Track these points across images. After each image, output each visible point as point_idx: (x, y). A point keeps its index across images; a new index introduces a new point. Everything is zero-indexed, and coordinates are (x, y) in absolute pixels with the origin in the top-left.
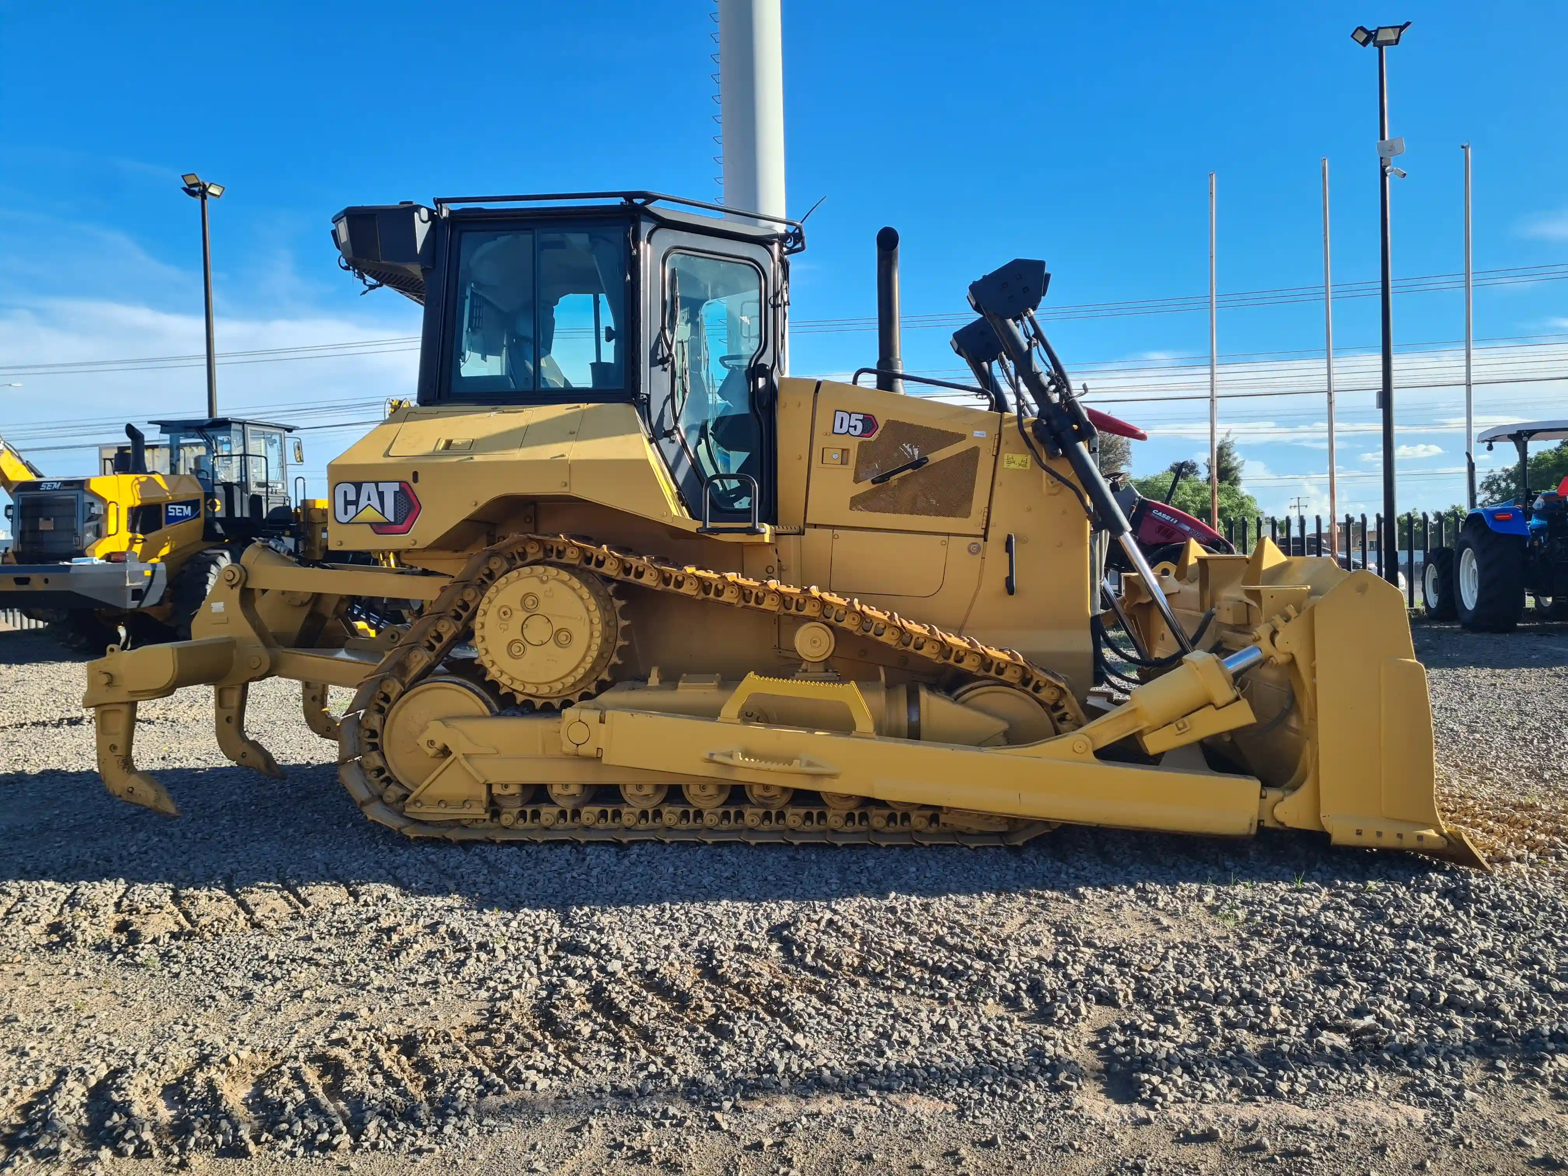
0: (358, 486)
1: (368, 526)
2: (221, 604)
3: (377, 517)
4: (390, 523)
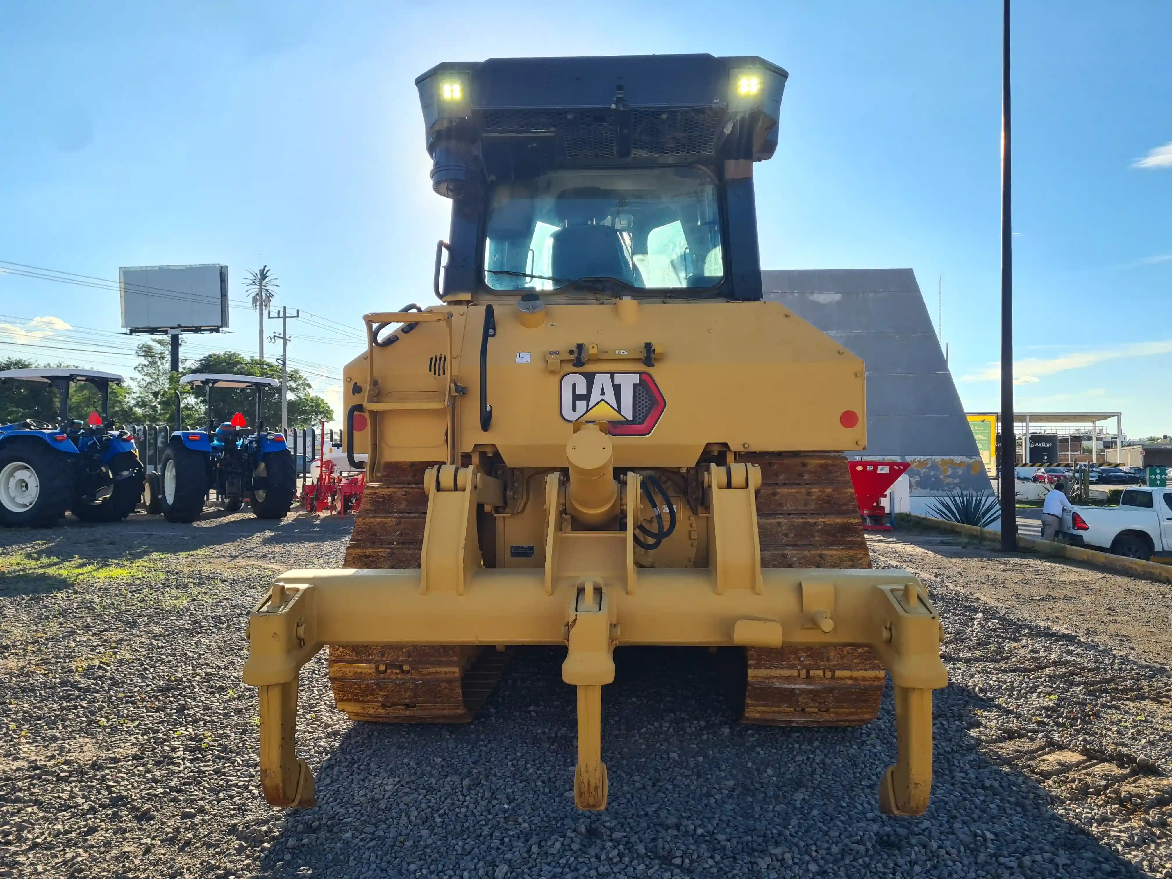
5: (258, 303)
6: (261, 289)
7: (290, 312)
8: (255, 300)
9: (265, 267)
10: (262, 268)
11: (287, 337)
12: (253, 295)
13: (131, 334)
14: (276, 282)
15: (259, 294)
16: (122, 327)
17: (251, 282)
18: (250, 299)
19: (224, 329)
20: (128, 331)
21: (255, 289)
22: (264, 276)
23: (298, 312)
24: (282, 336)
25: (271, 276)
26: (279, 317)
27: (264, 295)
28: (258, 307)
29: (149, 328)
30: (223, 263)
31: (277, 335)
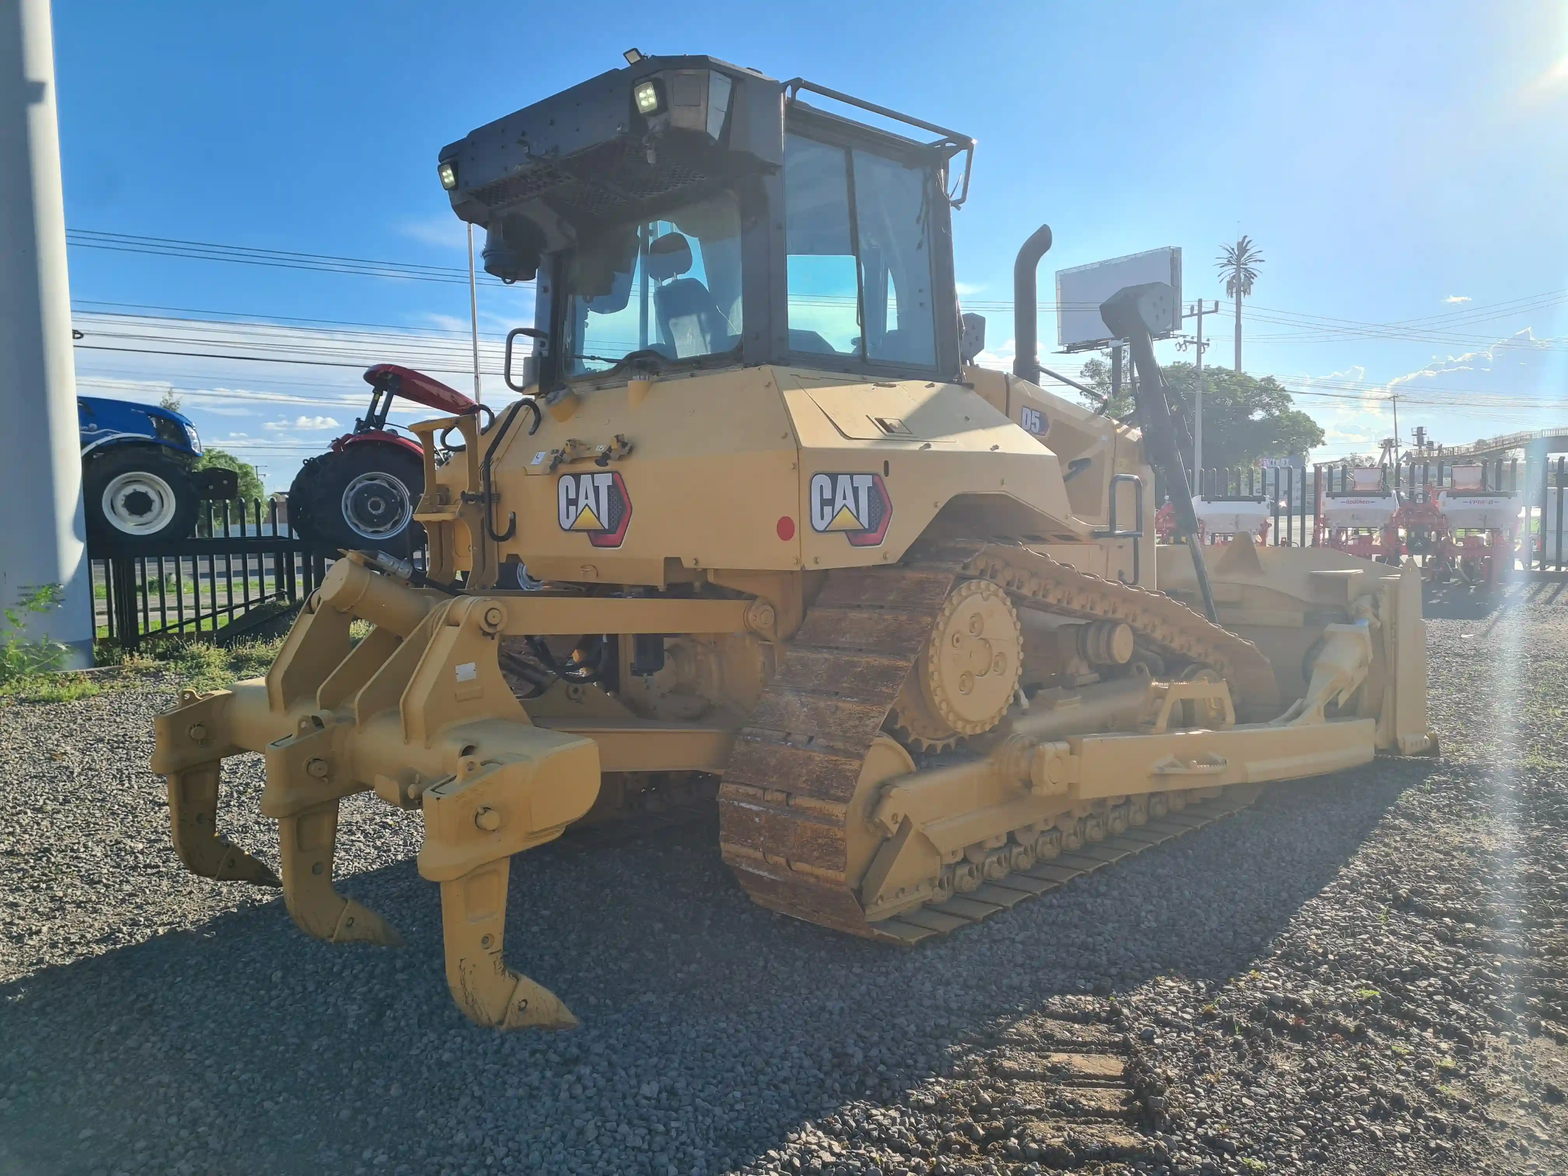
0: (833, 477)
1: (844, 534)
2: (472, 666)
3: (853, 524)
4: (865, 530)
5: (1234, 290)
6: (1238, 270)
7: (1208, 306)
8: (1230, 285)
9: (1245, 237)
10: (1240, 240)
11: (1204, 340)
12: (1228, 279)
13: (1068, 352)
14: (1260, 256)
15: (1236, 277)
16: (1059, 344)
17: (1225, 261)
18: (1224, 284)
19: (1176, 332)
20: (1065, 349)
21: (1230, 270)
22: (1243, 248)
23: (1217, 304)
24: (1195, 340)
25: (1252, 249)
26: (1192, 315)
27: (1242, 276)
28: (1234, 295)
29: (1088, 341)
30: (1174, 245)
31: (1188, 339)
